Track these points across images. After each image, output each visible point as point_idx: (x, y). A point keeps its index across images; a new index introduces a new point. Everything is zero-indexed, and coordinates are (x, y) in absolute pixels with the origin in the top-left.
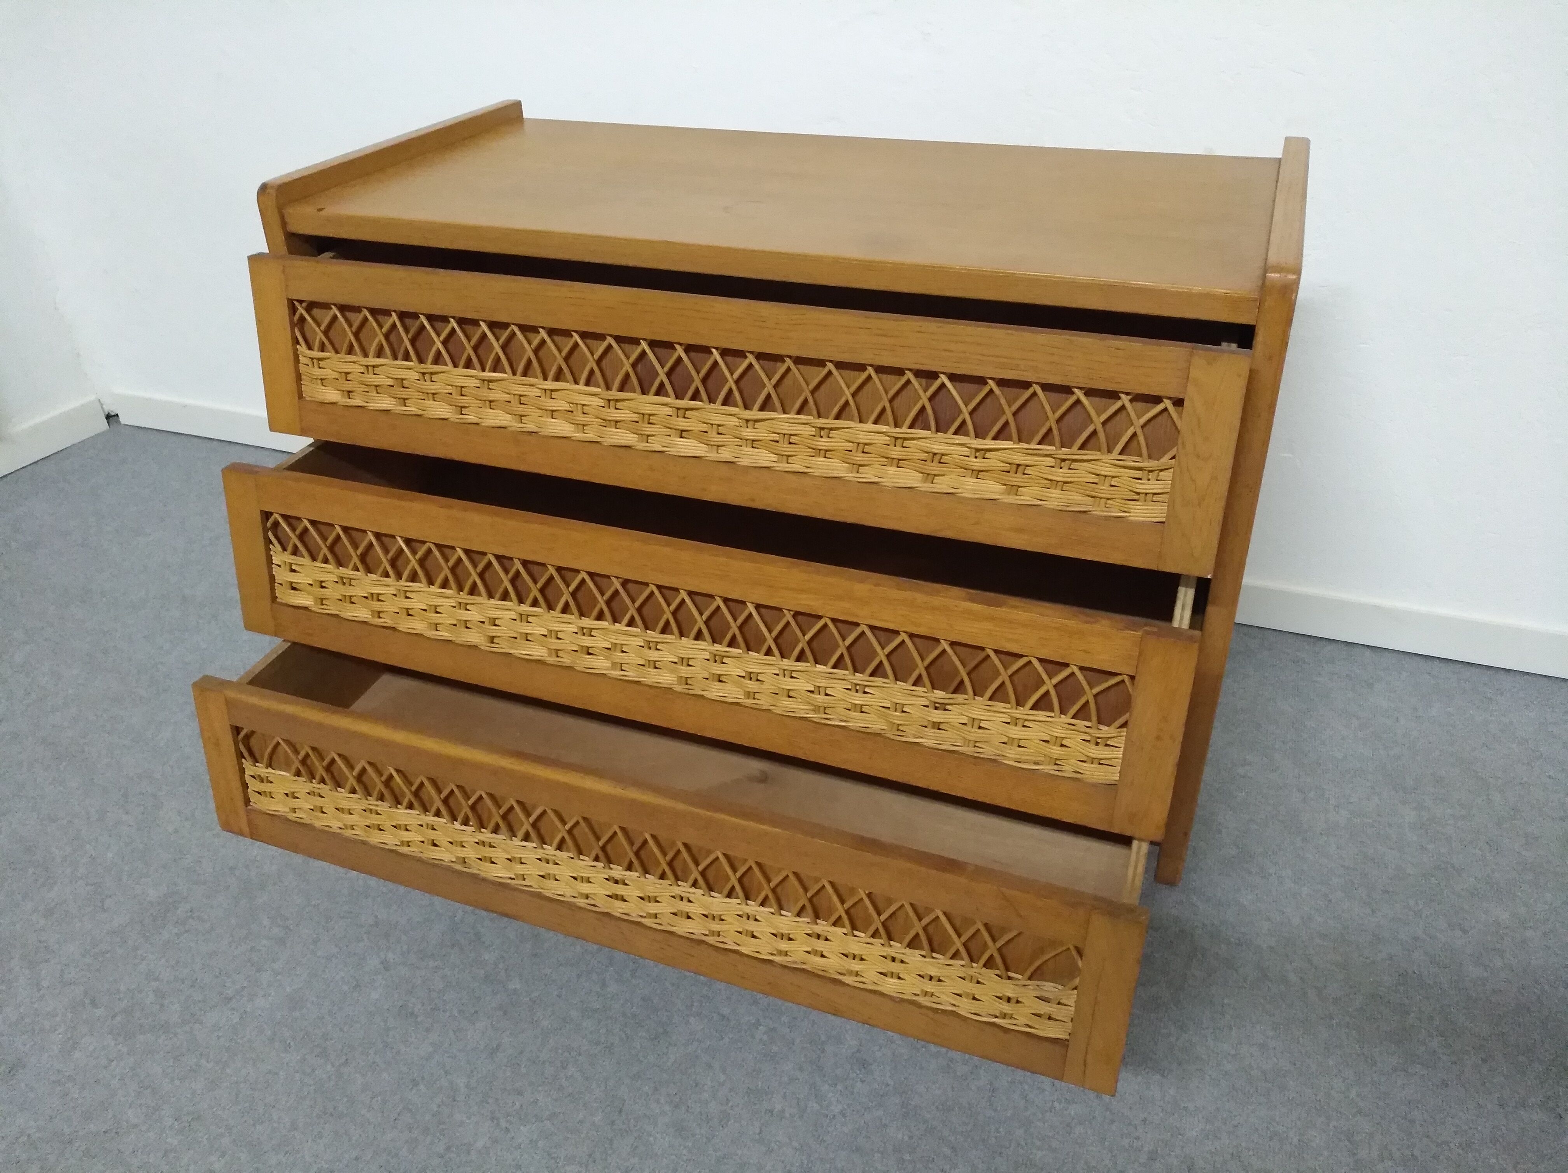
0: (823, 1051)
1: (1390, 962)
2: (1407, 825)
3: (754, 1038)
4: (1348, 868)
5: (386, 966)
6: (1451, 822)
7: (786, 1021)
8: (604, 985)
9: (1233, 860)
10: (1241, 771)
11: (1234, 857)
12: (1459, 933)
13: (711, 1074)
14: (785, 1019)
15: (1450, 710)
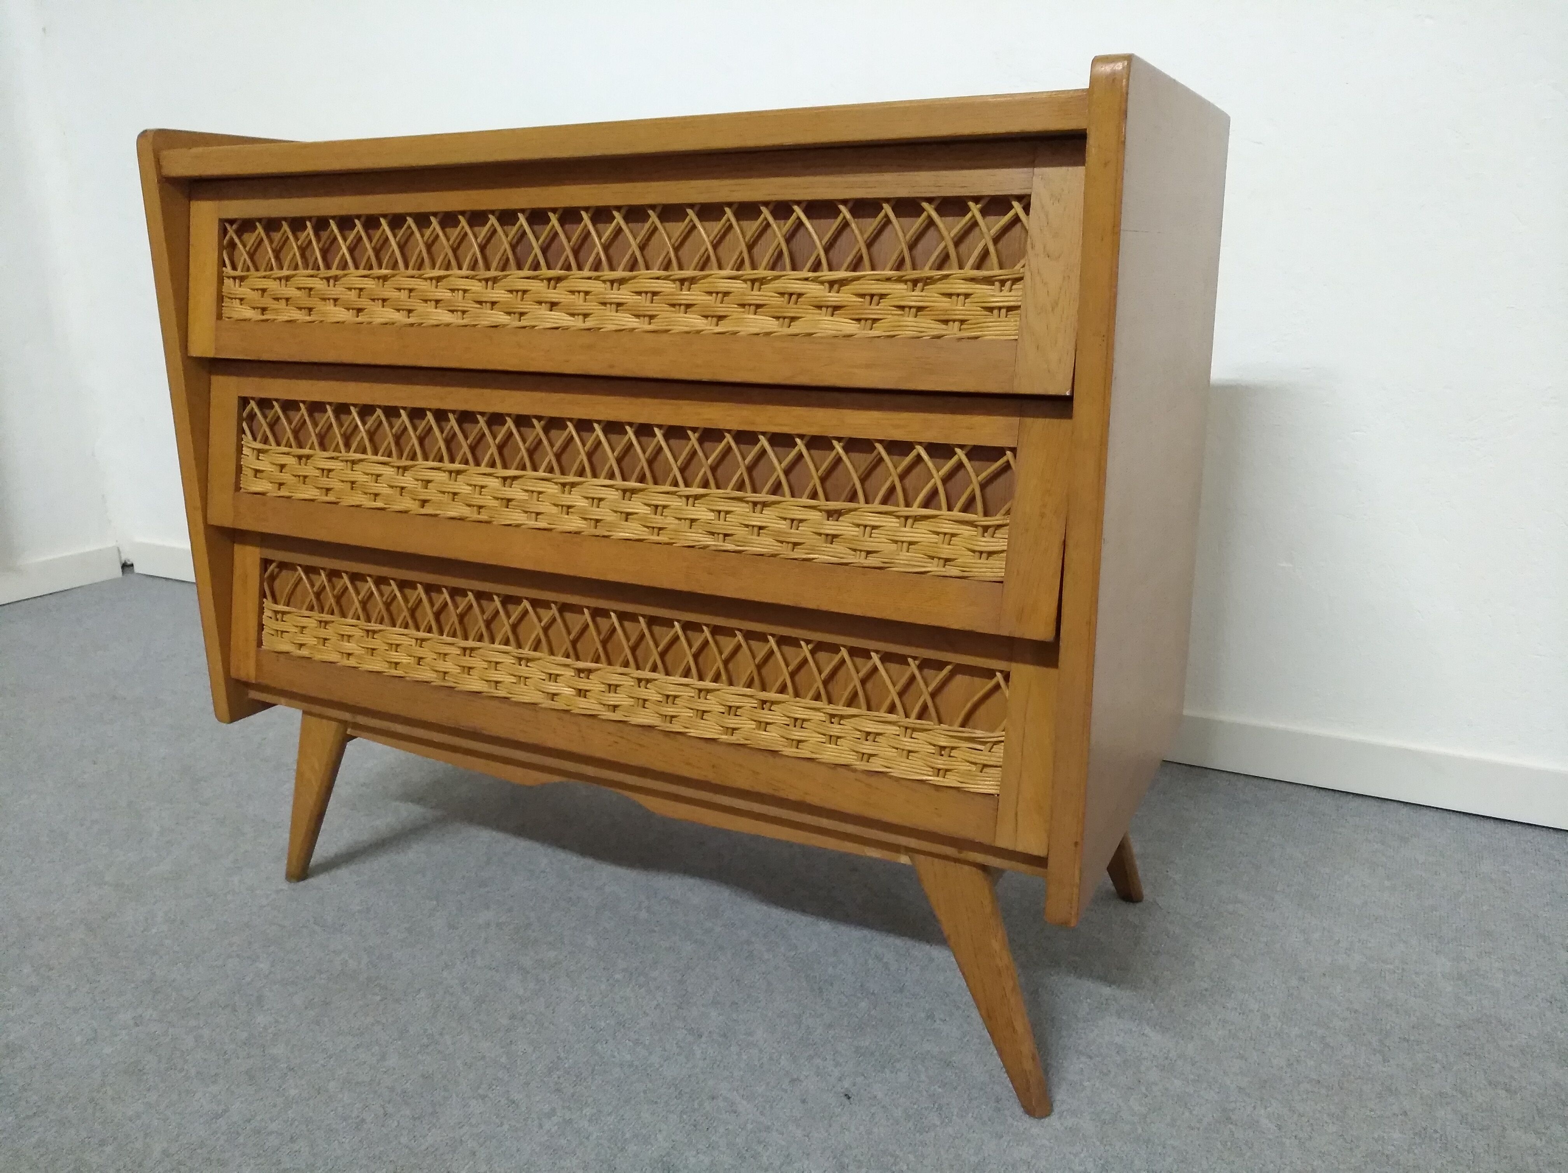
0: (622, 1149)
1: (1403, 1117)
2: (1440, 975)
3: (542, 1128)
4: (1356, 1011)
5: (138, 1021)
6: (1501, 975)
7: (588, 1114)
8: (383, 1057)
9: (1204, 992)
10: (1230, 907)
11: (1206, 990)
12: (1503, 1093)
13: (471, 1163)
14: (587, 1111)
15: (1506, 868)
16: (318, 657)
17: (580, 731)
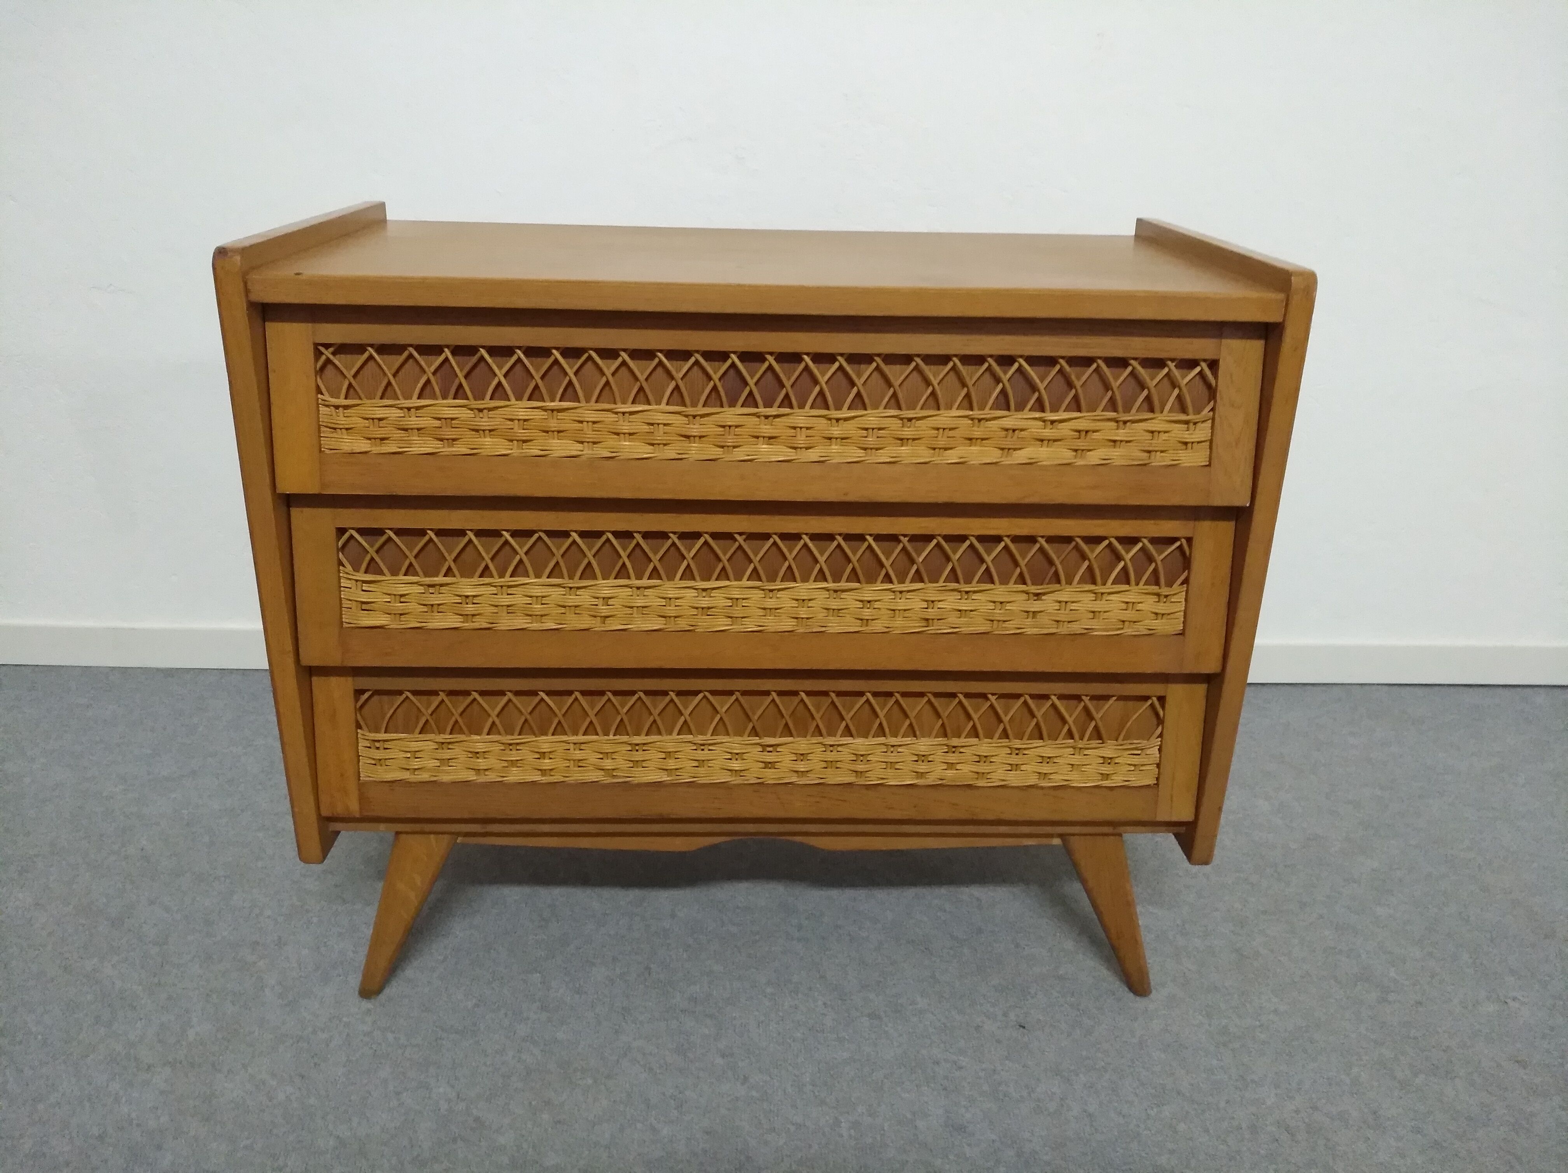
16: (446, 778)
17: (779, 798)
